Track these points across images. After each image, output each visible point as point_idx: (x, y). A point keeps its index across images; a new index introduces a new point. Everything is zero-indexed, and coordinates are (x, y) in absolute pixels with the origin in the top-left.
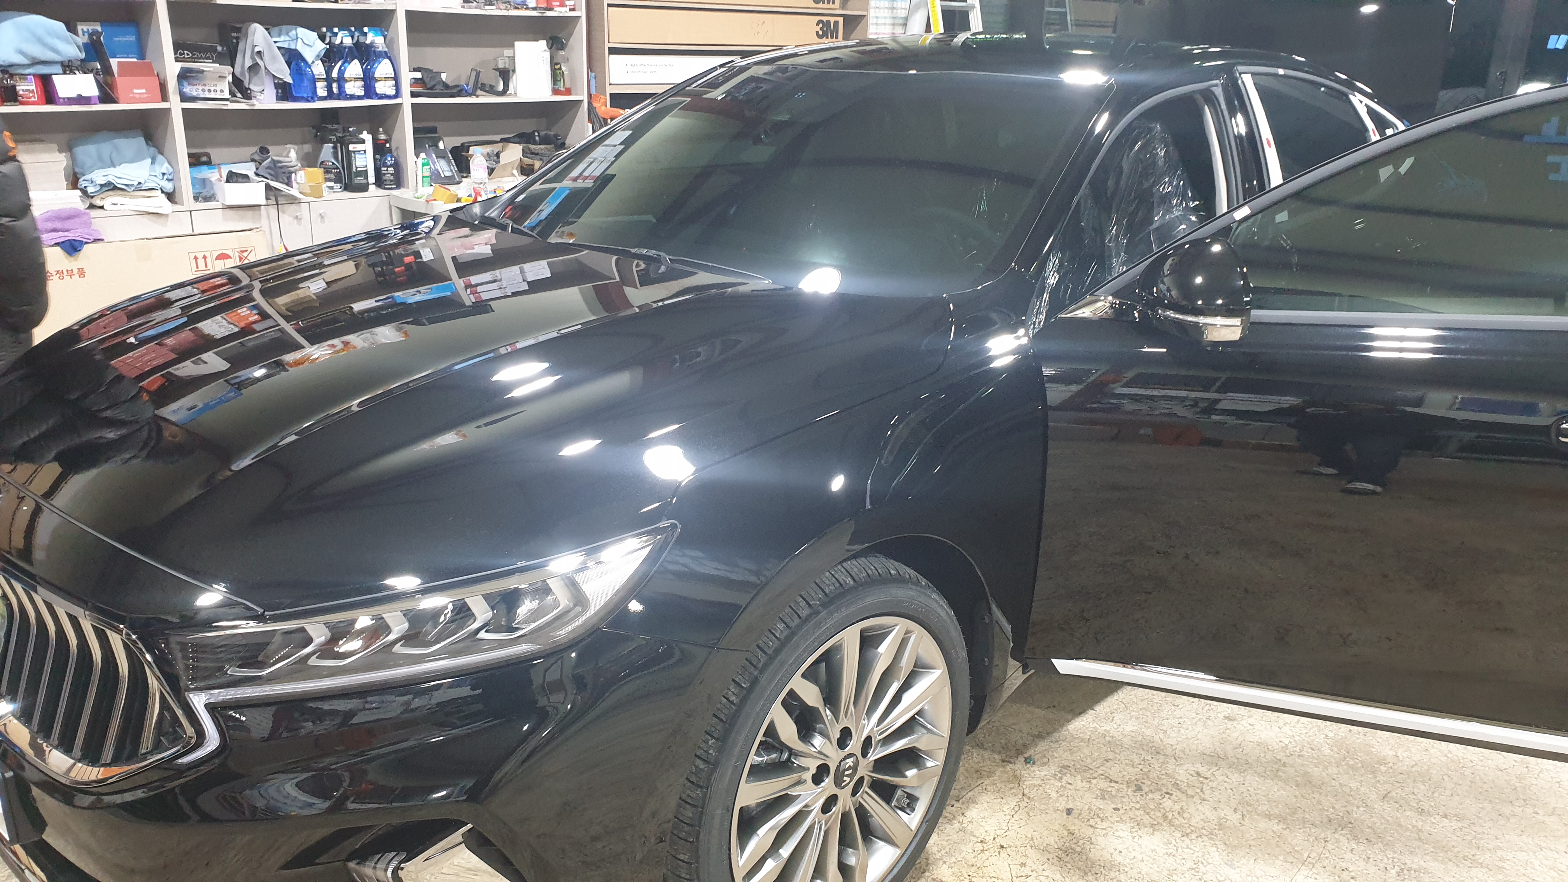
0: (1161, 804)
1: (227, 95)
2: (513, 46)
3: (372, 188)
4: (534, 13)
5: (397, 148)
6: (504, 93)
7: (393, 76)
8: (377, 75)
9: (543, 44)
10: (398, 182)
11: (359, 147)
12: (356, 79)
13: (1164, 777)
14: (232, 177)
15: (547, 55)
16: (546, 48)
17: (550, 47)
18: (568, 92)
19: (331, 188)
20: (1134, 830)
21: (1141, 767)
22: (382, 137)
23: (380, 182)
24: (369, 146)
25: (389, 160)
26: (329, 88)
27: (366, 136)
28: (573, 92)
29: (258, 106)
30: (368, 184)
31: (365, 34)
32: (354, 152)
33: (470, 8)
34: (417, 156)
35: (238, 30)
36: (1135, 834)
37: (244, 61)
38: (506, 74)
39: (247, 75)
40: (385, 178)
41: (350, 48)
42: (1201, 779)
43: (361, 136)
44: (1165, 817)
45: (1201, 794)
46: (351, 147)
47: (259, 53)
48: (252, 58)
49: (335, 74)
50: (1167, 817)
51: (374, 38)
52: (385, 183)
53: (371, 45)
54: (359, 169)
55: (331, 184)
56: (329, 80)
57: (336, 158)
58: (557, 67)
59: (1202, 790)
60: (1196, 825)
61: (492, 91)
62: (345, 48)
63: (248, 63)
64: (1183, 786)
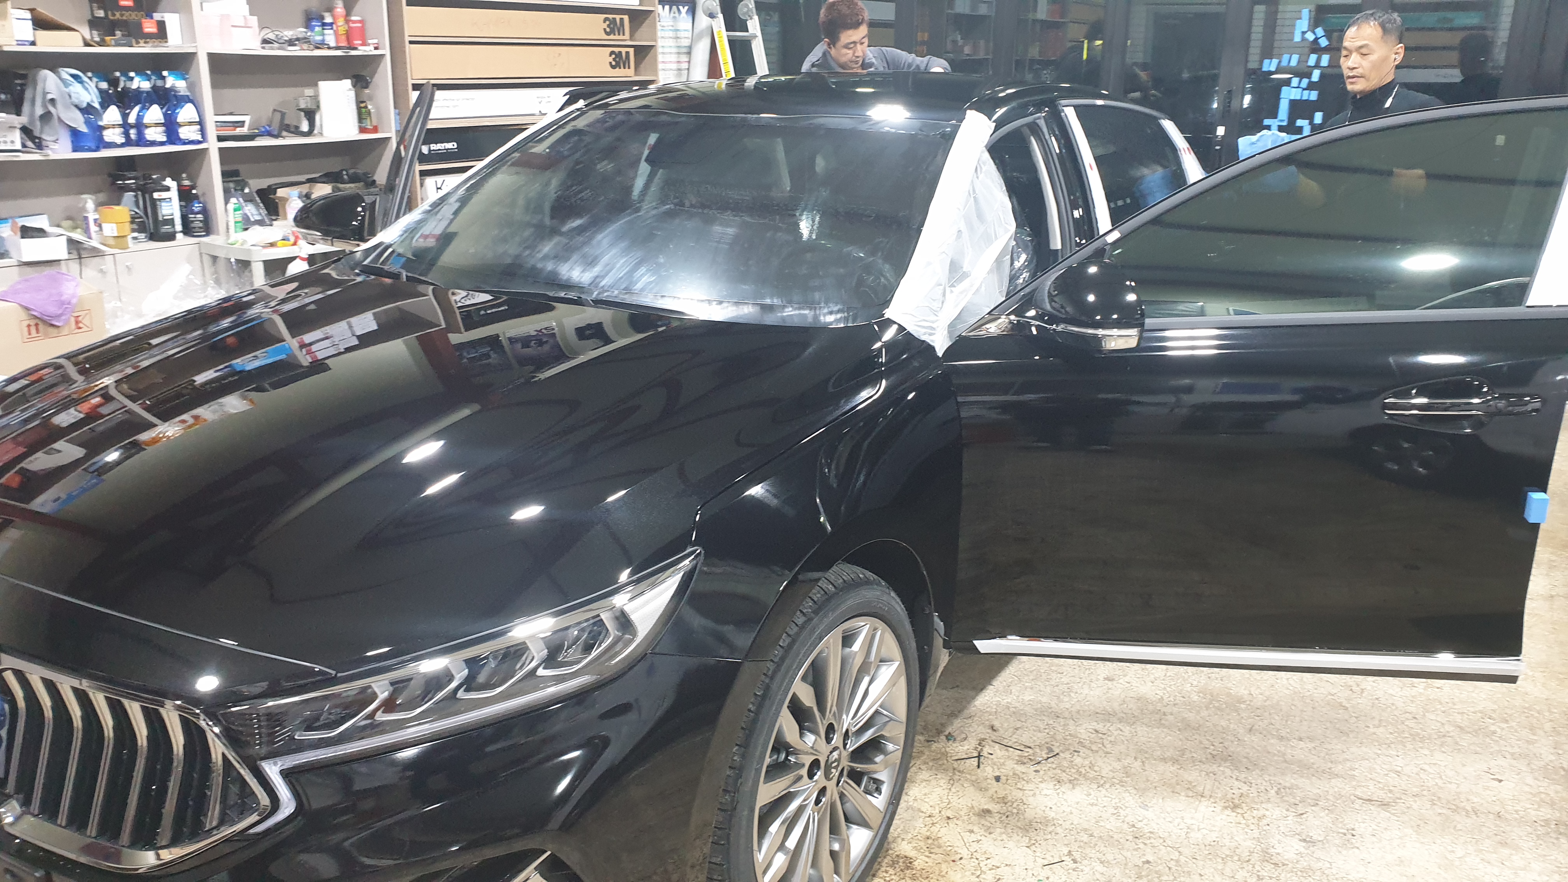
0: (1072, 762)
1: (18, 146)
2: (316, 85)
3: (179, 236)
4: (339, 53)
5: (204, 194)
6: (310, 133)
7: (198, 120)
8: (180, 119)
9: (347, 83)
10: (208, 228)
11: (164, 195)
12: (157, 125)
13: (1068, 737)
14: (27, 232)
15: (352, 94)
16: (351, 87)
17: (354, 86)
18: (375, 130)
19: (135, 238)
20: (1057, 787)
21: (1046, 731)
22: (187, 183)
23: (187, 230)
24: (174, 194)
25: (197, 207)
26: (126, 134)
27: (169, 182)
28: (379, 129)
29: (53, 156)
30: (175, 232)
31: (164, 78)
32: (160, 200)
33: (272, 49)
34: (227, 202)
35: (24, 77)
36: (1058, 791)
37: (33, 109)
38: (310, 114)
39: (38, 123)
40: (193, 225)
41: (147, 92)
42: (1101, 735)
43: (165, 183)
44: (1080, 773)
45: (1103, 748)
46: (156, 195)
47: (52, 101)
48: (44, 106)
49: (132, 119)
50: (1081, 772)
51: (171, 81)
52: (194, 230)
53: (172, 89)
54: (165, 218)
55: (135, 234)
56: (125, 126)
57: (138, 207)
58: (363, 105)
59: (1103, 744)
60: (1107, 776)
61: (297, 132)
62: (143, 92)
63: (39, 111)
64: (1087, 743)
